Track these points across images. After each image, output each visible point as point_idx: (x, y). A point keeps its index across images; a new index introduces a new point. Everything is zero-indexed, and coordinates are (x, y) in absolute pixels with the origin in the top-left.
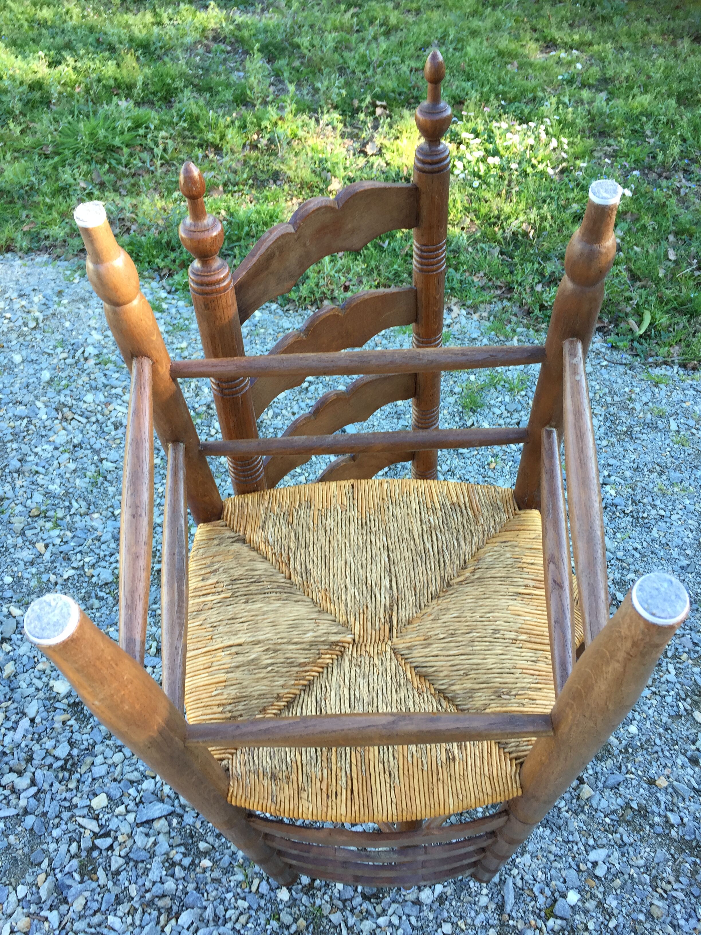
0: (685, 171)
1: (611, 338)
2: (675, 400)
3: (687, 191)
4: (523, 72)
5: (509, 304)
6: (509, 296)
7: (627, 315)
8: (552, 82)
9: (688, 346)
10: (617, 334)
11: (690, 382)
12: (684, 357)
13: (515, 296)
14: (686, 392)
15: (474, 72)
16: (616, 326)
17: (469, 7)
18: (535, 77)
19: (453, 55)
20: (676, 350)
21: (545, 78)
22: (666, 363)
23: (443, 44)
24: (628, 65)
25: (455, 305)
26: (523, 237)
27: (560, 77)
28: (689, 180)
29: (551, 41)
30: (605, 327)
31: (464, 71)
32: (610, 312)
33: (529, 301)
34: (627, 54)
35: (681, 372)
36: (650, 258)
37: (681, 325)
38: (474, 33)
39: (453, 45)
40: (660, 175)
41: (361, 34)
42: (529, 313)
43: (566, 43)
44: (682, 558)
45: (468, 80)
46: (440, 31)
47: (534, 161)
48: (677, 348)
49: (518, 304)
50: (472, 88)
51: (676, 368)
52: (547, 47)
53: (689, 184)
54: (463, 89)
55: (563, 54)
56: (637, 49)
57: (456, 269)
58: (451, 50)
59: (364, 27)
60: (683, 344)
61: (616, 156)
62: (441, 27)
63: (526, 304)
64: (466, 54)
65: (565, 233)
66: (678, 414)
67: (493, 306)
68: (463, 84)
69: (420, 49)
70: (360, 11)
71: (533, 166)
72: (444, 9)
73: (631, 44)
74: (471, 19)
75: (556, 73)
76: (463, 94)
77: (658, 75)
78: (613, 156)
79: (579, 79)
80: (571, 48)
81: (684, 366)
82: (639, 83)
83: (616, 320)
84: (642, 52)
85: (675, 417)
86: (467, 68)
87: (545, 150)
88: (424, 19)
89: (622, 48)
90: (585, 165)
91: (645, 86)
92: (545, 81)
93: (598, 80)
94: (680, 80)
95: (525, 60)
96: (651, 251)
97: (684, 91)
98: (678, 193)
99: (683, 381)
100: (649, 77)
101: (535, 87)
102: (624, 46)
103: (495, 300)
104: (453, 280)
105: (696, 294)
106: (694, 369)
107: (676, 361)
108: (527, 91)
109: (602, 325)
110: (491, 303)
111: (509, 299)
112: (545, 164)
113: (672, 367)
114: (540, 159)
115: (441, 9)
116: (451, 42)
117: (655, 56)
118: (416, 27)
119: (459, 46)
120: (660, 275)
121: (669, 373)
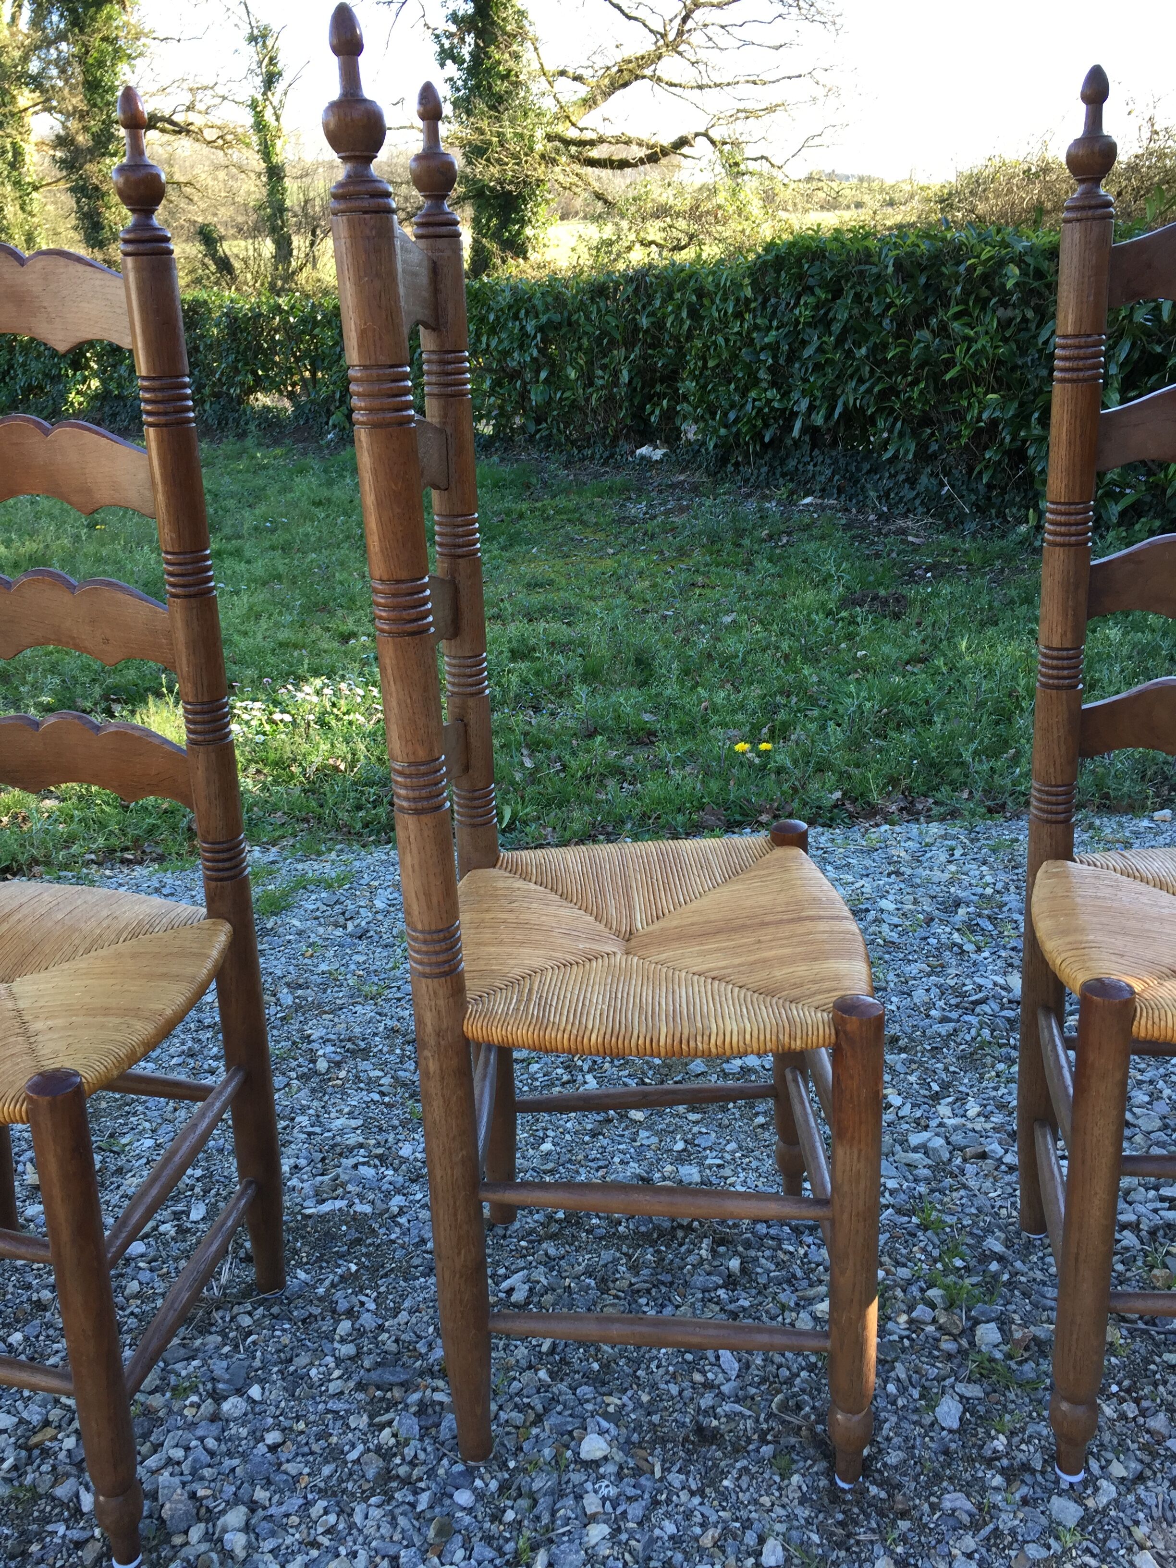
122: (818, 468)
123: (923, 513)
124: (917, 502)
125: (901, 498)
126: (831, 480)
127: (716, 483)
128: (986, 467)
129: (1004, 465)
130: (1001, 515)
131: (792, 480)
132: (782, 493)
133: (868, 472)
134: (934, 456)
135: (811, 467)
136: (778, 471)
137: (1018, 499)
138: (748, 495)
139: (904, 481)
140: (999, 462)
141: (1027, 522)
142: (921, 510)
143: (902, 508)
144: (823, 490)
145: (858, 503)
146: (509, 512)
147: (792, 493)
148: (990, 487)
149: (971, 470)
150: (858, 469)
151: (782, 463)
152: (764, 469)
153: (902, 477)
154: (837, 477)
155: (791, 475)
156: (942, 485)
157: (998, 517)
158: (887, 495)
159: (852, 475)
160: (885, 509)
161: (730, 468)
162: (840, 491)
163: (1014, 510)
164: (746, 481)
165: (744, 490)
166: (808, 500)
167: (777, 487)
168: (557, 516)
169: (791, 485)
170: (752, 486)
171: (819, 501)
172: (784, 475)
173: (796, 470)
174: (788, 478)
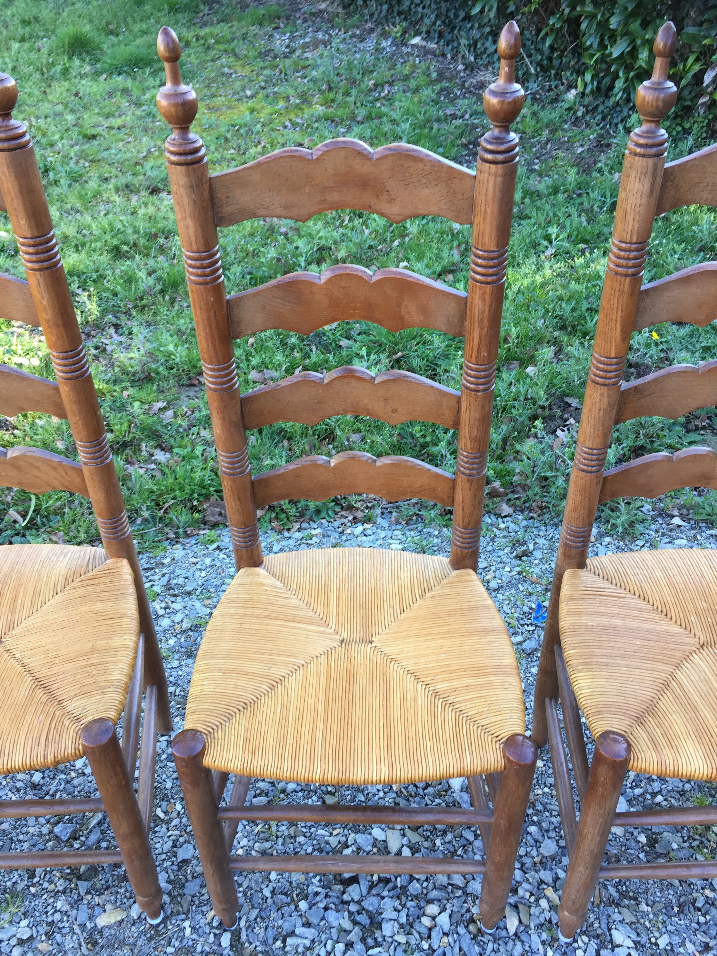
122: (425, 11)
125: (486, 49)
126: (434, 23)
127: (349, 15)
128: (551, 30)
129: (564, 31)
130: (558, 76)
131: (406, 19)
132: (396, 30)
133: (463, 20)
135: (420, 9)
136: (396, 9)
137: (572, 63)
138: (372, 31)
139: (489, 34)
140: (561, 28)
141: (576, 88)
143: (485, 60)
144: (428, 32)
145: (452, 50)
147: (404, 32)
148: (552, 48)
149: (539, 31)
150: (456, 16)
152: (386, 7)
153: (487, 29)
154: (438, 23)
155: (405, 15)
157: (556, 79)
158: (475, 45)
159: (451, 21)
160: (472, 59)
162: (441, 35)
163: (568, 74)
164: (371, 16)
165: (369, 25)
166: (416, 40)
167: (394, 24)
168: (216, 46)
169: (404, 24)
170: (375, 21)
171: (424, 43)
172: (400, 13)
173: (410, 9)
174: (403, 17)
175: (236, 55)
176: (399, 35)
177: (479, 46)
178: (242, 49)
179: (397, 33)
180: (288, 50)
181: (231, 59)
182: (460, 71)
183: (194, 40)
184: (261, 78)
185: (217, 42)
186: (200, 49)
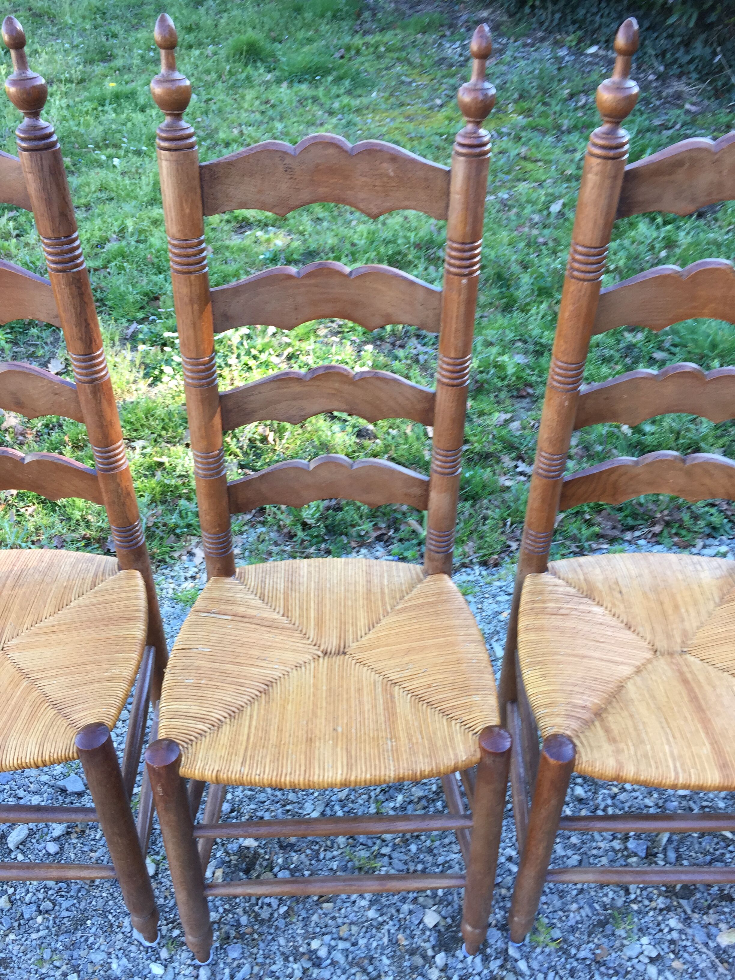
0: (418, 336)
1: (396, 548)
2: (489, 613)
3: (426, 357)
4: (220, 256)
5: (264, 529)
6: (261, 519)
7: (404, 514)
8: (254, 263)
9: (481, 538)
10: (401, 540)
11: (498, 584)
12: (483, 552)
13: (269, 519)
14: (498, 599)
15: (165, 264)
16: (397, 530)
17: (145, 195)
18: (235, 260)
19: (136, 248)
20: (469, 547)
21: (247, 260)
22: (464, 565)
23: (123, 237)
24: (330, 234)
25: (196, 547)
26: (262, 443)
27: (262, 257)
28: (424, 345)
29: (243, 220)
30: (384, 534)
31: (153, 264)
32: (384, 514)
33: (288, 522)
34: (325, 224)
35: (484, 573)
36: (410, 440)
37: (467, 514)
38: (156, 222)
39: (135, 238)
40: (393, 344)
41: (22, 238)
42: (291, 536)
43: (260, 221)
44: (569, 852)
45: (160, 273)
46: (116, 224)
47: (254, 352)
48: (471, 544)
49: (275, 528)
50: (166, 280)
51: (476, 567)
52: (241, 227)
53: (425, 349)
54: (156, 284)
55: (259, 233)
56: (334, 218)
57: (189, 499)
58: (133, 243)
59: (25, 231)
60: (475, 536)
61: (342, 332)
62: (116, 221)
63: (285, 526)
64: (151, 246)
65: (309, 429)
66: (498, 632)
67: (245, 536)
68: (154, 278)
69: (97, 246)
70: (18, 214)
71: (255, 358)
72: (118, 201)
73: (327, 214)
74: (149, 207)
75: (256, 253)
76: (156, 289)
77: (363, 242)
78: (339, 333)
79: (282, 256)
80: (266, 225)
81: (484, 564)
82: (346, 252)
83: (394, 524)
84: (340, 221)
85: (496, 638)
86: (156, 260)
87: (263, 338)
88: (96, 215)
89: (318, 219)
90: (312, 346)
91: (353, 254)
92: (246, 263)
93: (302, 254)
94: (387, 242)
95: (220, 243)
96: (408, 431)
97: (393, 254)
98: (417, 361)
99: (490, 584)
100: (353, 245)
101: (237, 271)
102: (321, 216)
103: (246, 528)
104: (187, 514)
105: (472, 473)
106: (496, 565)
107: (475, 560)
108: (229, 276)
109: (379, 533)
110: (242, 533)
111: (264, 523)
112: (267, 353)
113: (473, 569)
114: (260, 347)
115: (115, 201)
116: (132, 235)
117: (354, 223)
118: (88, 223)
119: (142, 238)
120: (427, 458)
121: (471, 578)
123: (697, 79)
124: (692, 67)
125: (676, 60)
127: (516, 23)
131: (580, 28)
132: (571, 39)
134: (710, 26)
135: (597, 18)
136: (569, 17)
138: (542, 40)
139: (679, 43)
142: (694, 76)
143: (675, 70)
144: (607, 41)
146: (348, 48)
147: (580, 42)
151: (574, 10)
152: (558, 16)
155: (580, 24)
156: (715, 54)
158: (663, 54)
160: (662, 68)
161: (527, 10)
164: (541, 24)
165: (540, 34)
166: (593, 50)
167: (567, 33)
168: (387, 54)
169: (579, 33)
170: (546, 30)
171: (602, 53)
172: (574, 22)
173: (585, 19)
174: (577, 25)
175: (410, 63)
176: (574, 44)
177: (668, 56)
178: (416, 57)
179: (571, 41)
180: (462, 59)
181: (405, 68)
182: (651, 82)
183: (364, 48)
184: (444, 87)
185: (388, 50)
186: (371, 57)
